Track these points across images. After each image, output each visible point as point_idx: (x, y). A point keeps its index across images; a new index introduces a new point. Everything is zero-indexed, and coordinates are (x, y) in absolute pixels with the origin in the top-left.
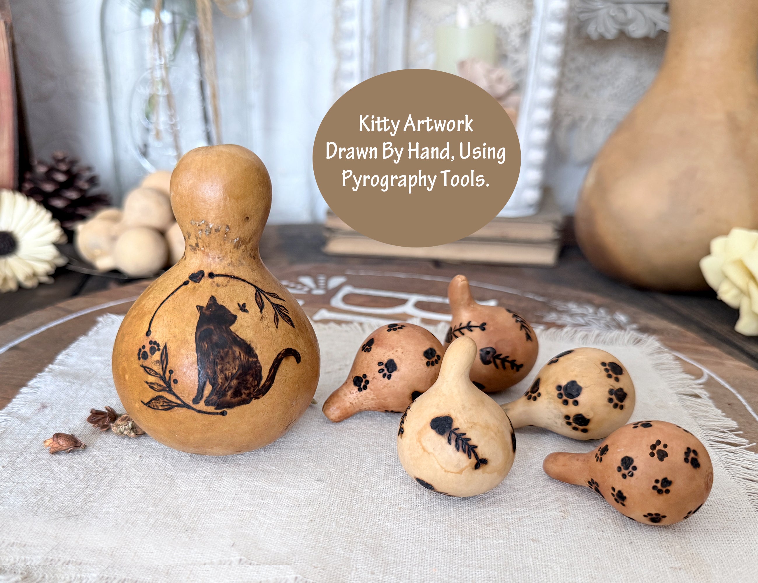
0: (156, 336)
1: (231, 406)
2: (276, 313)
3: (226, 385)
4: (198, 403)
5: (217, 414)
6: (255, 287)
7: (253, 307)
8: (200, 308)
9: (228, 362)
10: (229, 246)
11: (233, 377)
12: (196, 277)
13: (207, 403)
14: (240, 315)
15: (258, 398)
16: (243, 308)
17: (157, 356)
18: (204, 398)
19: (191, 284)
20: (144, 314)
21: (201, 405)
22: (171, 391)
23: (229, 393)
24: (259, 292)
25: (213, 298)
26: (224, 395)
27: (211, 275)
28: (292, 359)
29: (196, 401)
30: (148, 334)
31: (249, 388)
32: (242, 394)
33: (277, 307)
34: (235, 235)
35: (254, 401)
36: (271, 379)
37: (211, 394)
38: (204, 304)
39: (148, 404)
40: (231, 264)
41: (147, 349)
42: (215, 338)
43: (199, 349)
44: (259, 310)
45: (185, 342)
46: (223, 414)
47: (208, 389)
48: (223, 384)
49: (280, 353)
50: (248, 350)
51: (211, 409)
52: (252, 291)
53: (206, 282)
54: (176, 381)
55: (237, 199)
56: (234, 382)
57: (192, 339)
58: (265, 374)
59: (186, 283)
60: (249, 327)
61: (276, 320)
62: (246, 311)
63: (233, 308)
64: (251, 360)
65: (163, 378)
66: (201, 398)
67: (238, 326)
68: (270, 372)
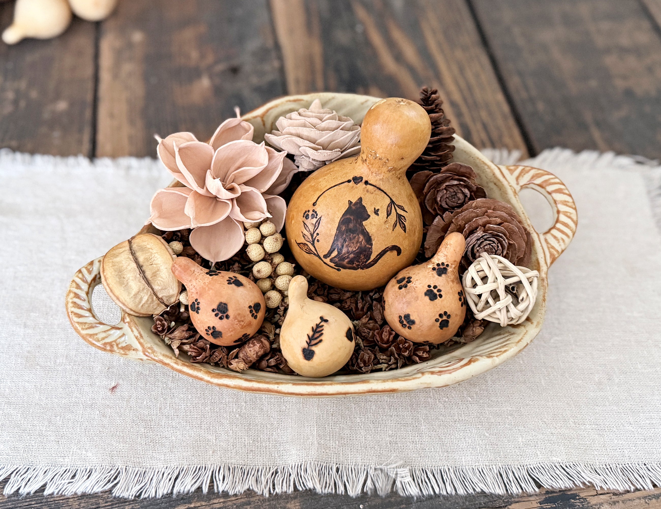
0: (317, 208)
1: (345, 267)
2: (397, 220)
3: (346, 255)
4: (326, 258)
5: (335, 268)
6: (391, 199)
7: (383, 213)
8: (350, 202)
9: (353, 243)
10: (385, 169)
11: (353, 252)
12: (357, 180)
13: (331, 260)
14: (373, 216)
15: (363, 269)
16: (376, 212)
17: (315, 220)
18: (330, 258)
19: (352, 183)
20: (317, 190)
22: (313, 244)
23: (346, 260)
25: (360, 199)
26: (343, 259)
27: (366, 183)
28: (395, 252)
30: (314, 204)
31: (359, 262)
32: (353, 264)
34: (391, 165)
36: (376, 261)
38: (354, 201)
39: (298, 244)
40: (382, 180)
42: (351, 225)
43: (339, 228)
44: (386, 216)
45: (333, 220)
46: (338, 270)
47: (335, 253)
48: (345, 254)
49: (388, 247)
50: (369, 239)
52: (388, 201)
53: (361, 185)
54: (318, 241)
55: (400, 147)
56: (352, 256)
57: (337, 220)
58: (373, 257)
59: (349, 181)
60: (375, 225)
61: (395, 225)
62: (378, 214)
63: (370, 210)
64: (367, 246)
65: (312, 236)
66: (329, 257)
67: (369, 222)
68: (376, 257)
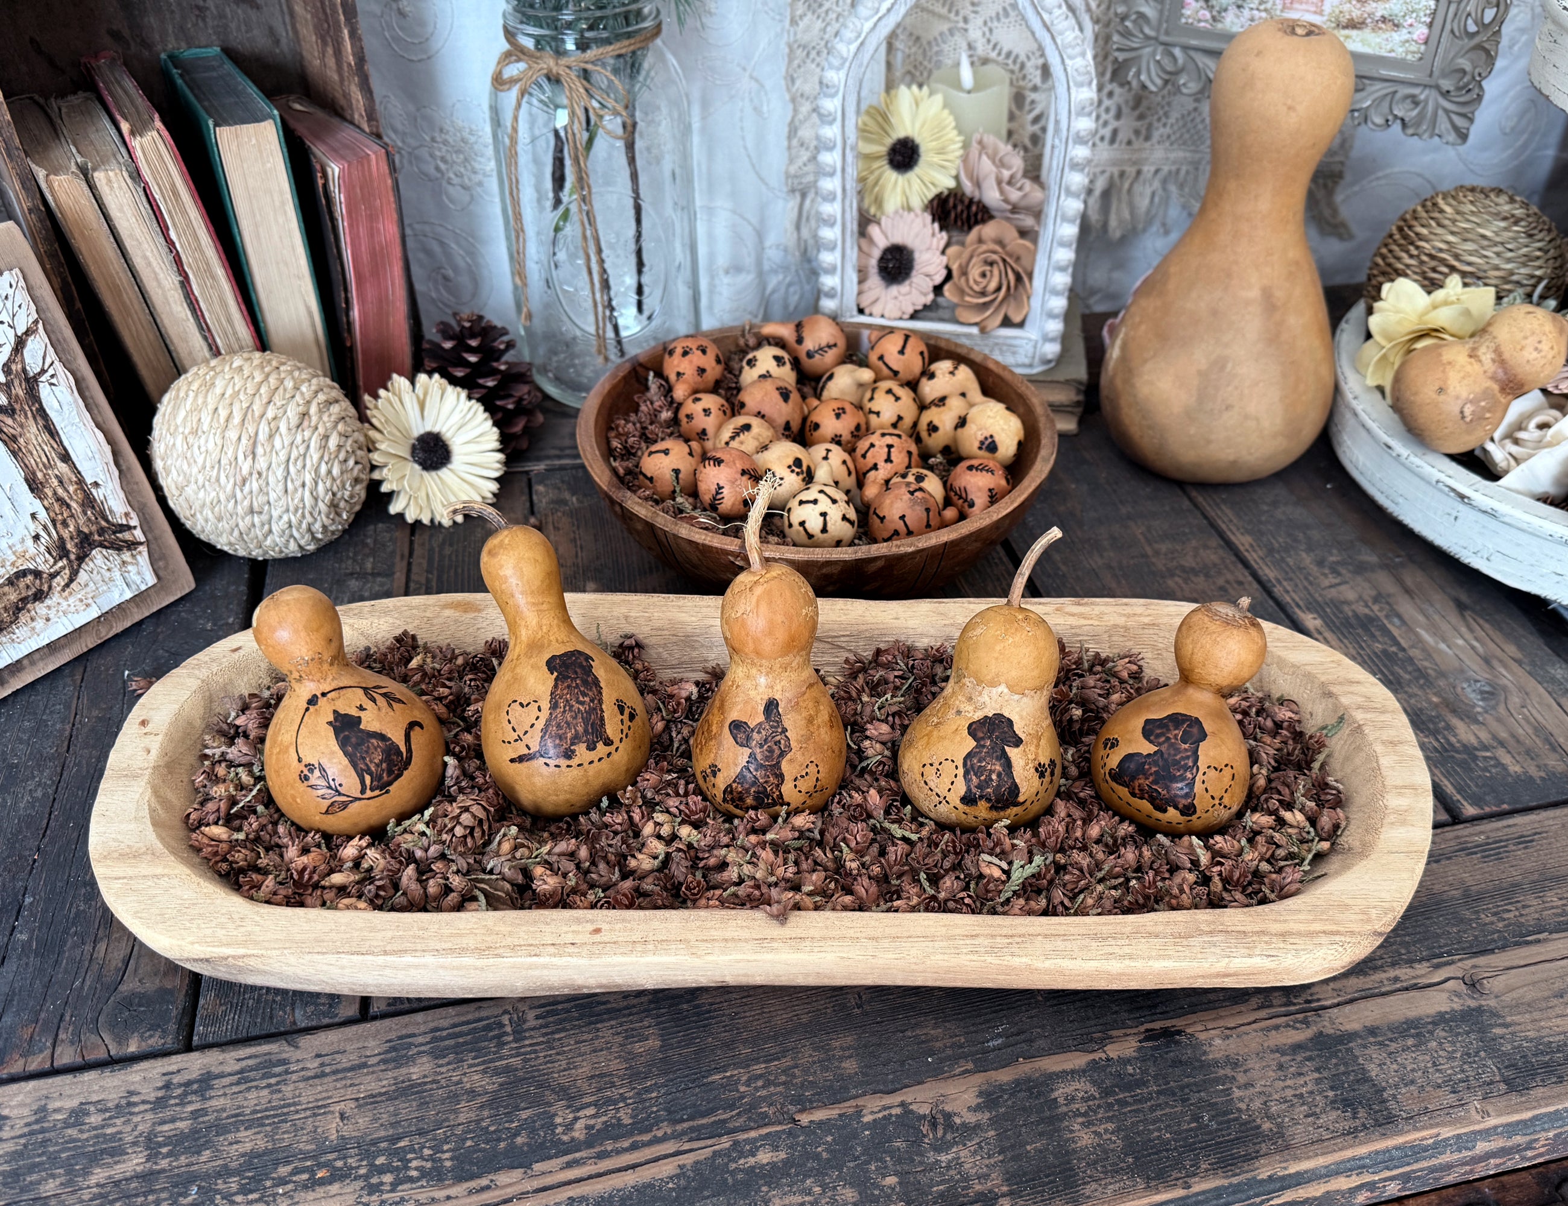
0: (307, 760)
1: (390, 783)
2: (387, 701)
4: (365, 793)
6: (361, 688)
7: (368, 704)
8: (330, 723)
10: (326, 666)
11: (381, 761)
12: (313, 701)
13: (372, 790)
14: (362, 714)
16: (361, 708)
17: (317, 773)
19: (312, 708)
20: (287, 748)
21: (369, 794)
22: (340, 794)
24: (365, 689)
25: (335, 712)
26: (380, 777)
27: (324, 695)
28: (417, 728)
29: (363, 792)
30: (300, 760)
33: (384, 695)
34: (327, 657)
35: (405, 773)
36: (409, 750)
38: (331, 718)
39: (327, 812)
40: (334, 679)
41: (306, 772)
42: (353, 740)
43: (346, 754)
44: (374, 704)
45: (333, 753)
46: (387, 792)
50: (382, 737)
51: (377, 792)
52: (360, 692)
53: (322, 701)
54: (341, 787)
55: (317, 630)
56: (384, 765)
57: (337, 748)
58: (403, 749)
59: (307, 709)
60: (373, 720)
61: (390, 705)
62: (365, 710)
63: (354, 712)
65: (330, 787)
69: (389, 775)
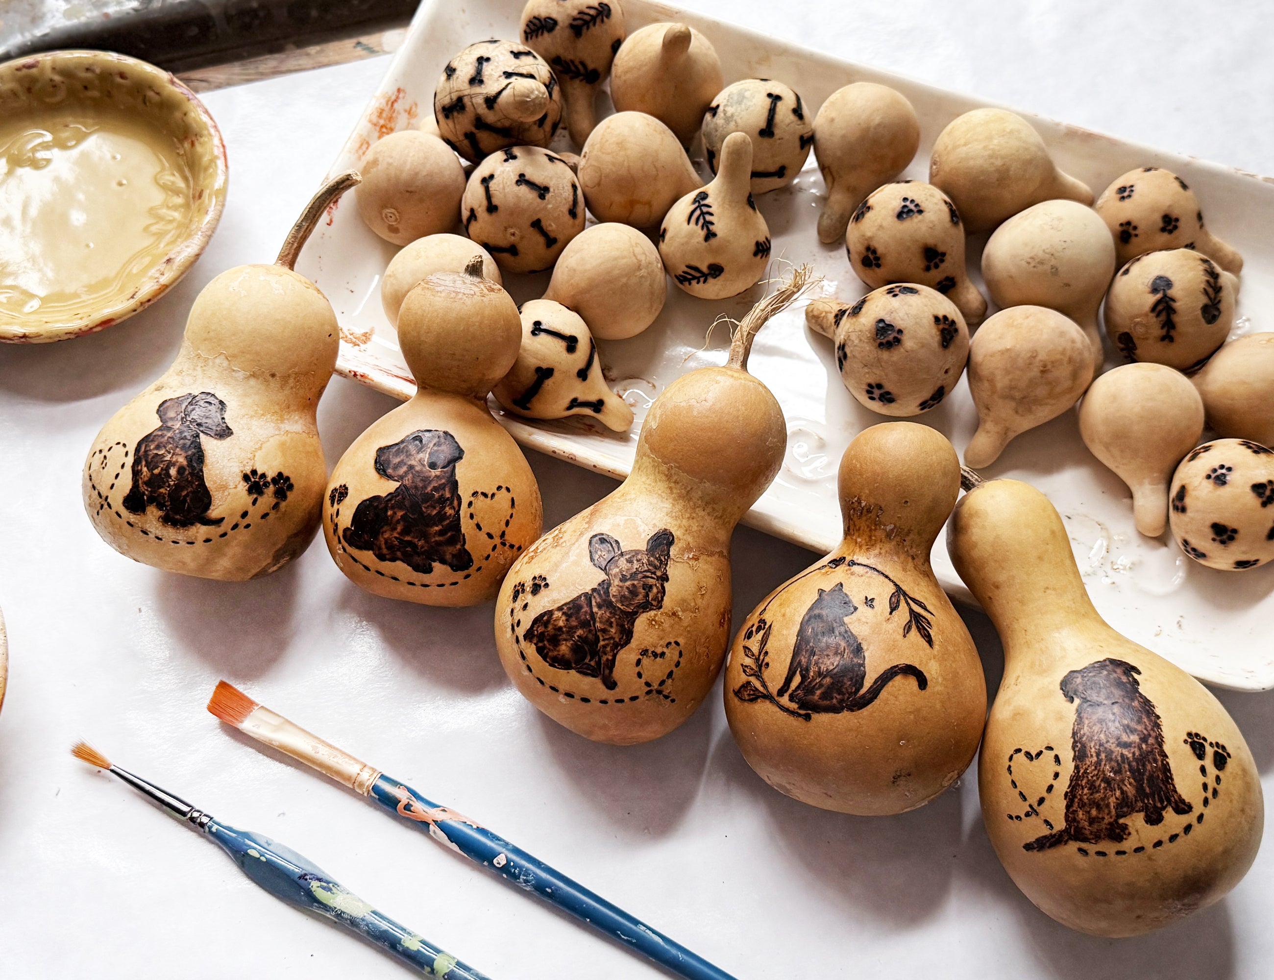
21: (785, 700)
24: (899, 592)
29: (781, 693)
37: (798, 687)
41: (755, 627)
51: (794, 706)
69: (824, 696)
